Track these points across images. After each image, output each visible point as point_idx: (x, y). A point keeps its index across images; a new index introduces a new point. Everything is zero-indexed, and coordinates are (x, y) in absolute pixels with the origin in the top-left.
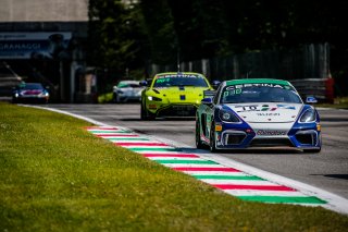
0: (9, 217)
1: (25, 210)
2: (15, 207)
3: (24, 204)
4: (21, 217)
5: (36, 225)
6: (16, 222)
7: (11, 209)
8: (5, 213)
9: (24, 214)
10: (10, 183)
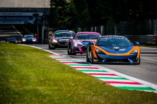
0: (14, 94)
1: (21, 91)
2: (16, 89)
3: (21, 88)
4: (19, 94)
5: (26, 98)
6: (17, 96)
7: (14, 91)
8: (12, 92)
9: (20, 93)
10: (14, 79)
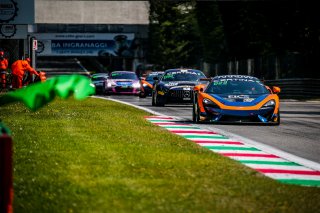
0: (78, 192)
1: (92, 187)
2: (83, 184)
3: (91, 182)
4: (88, 194)
5: (101, 201)
6: (84, 197)
7: (79, 186)
8: (74, 190)
9: (91, 191)
10: (78, 164)
